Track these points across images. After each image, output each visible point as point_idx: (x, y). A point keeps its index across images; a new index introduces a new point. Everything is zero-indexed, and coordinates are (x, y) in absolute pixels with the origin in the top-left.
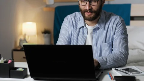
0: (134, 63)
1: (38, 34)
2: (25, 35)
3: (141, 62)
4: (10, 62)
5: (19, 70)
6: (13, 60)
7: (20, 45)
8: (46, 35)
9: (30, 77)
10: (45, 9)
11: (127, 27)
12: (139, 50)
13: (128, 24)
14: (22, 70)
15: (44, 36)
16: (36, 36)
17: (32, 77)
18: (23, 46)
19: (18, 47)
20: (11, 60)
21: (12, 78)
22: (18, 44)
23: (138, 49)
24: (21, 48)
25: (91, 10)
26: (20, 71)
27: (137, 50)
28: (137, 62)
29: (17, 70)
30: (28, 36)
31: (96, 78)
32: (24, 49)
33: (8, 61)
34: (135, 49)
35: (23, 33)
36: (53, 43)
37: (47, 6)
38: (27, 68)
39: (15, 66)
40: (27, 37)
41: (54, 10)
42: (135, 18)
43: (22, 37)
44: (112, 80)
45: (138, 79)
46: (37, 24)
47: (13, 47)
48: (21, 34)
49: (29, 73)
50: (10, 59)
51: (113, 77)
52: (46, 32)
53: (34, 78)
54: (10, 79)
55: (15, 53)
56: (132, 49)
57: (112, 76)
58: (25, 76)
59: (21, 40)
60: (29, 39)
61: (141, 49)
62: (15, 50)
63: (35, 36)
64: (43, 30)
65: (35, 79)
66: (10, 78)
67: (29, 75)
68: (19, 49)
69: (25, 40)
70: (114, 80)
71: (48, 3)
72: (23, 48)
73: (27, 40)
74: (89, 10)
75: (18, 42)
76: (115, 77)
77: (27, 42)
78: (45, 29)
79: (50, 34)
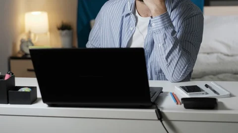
0: (212, 76)
1: (50, 30)
2: (30, 33)
3: (224, 75)
4: (7, 77)
5: (23, 91)
6: (13, 74)
7: (22, 50)
8: (65, 32)
9: (41, 102)
12: (219, 55)
14: (28, 90)
15: (61, 34)
16: (48, 34)
17: (44, 102)
18: (28, 52)
19: (19, 53)
20: (9, 74)
21: (11, 104)
22: (18, 48)
23: (218, 52)
24: (24, 54)
26: (25, 93)
27: (215, 55)
28: (216, 74)
29: (20, 90)
30: (35, 35)
32: (29, 56)
33: (5, 76)
34: (212, 53)
35: (27, 31)
36: (76, 45)
38: (36, 87)
39: (17, 84)
40: (32, 36)
42: (211, 2)
43: (24, 37)
44: (177, 104)
45: (221, 102)
46: (48, 15)
47: (10, 54)
48: (23, 31)
49: (39, 95)
50: (8, 73)
51: (180, 100)
52: (64, 27)
54: (9, 106)
55: (13, 62)
56: (208, 54)
57: (177, 98)
58: (34, 101)
59: (22, 42)
60: (37, 39)
61: (221, 53)
62: (14, 58)
63: (46, 34)
64: (59, 23)
65: (50, 106)
66: (8, 103)
67: (40, 99)
68: (20, 56)
69: (29, 41)
70: (181, 104)
72: (26, 54)
73: (34, 42)
75: (19, 44)
76: (183, 99)
77: (33, 45)
78: (63, 22)
79: (71, 31)
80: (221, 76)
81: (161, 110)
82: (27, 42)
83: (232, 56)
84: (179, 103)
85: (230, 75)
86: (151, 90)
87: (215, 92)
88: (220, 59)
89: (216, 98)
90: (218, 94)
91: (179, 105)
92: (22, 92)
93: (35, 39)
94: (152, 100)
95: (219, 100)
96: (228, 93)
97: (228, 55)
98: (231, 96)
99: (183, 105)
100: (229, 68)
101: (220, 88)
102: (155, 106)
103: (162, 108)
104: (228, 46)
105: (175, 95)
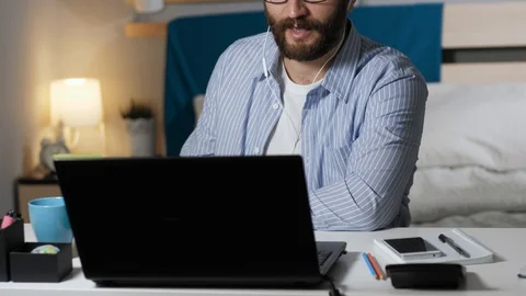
0: (460, 218)
1: (107, 119)
2: (61, 125)
4: (7, 222)
5: (42, 252)
6: (19, 216)
7: (44, 163)
8: (139, 122)
9: (81, 277)
10: (131, 30)
11: (431, 87)
12: (476, 170)
13: (435, 77)
14: (53, 251)
15: (129, 128)
16: (102, 127)
17: (88, 276)
18: (52, 167)
19: (37, 169)
20: (12, 215)
21: (15, 281)
22: (36, 161)
23: (473, 165)
24: (47, 172)
26: (46, 256)
27: (467, 171)
28: (467, 214)
29: (34, 251)
30: (73, 130)
31: (322, 272)
32: (56, 178)
33: (1, 221)
34: (461, 166)
35: (54, 121)
36: (163, 151)
37: (139, 18)
38: (70, 244)
40: (67, 132)
41: (163, 34)
42: (458, 55)
43: (49, 134)
44: (378, 278)
45: (473, 274)
46: (102, 87)
47: (19, 172)
48: (46, 121)
49: (77, 263)
50: (8, 214)
51: (384, 269)
52: (136, 113)
53: (100, 279)
55: (24, 190)
56: (452, 168)
57: (379, 266)
58: (66, 274)
59: (45, 146)
60: (76, 140)
61: (481, 166)
62: (27, 181)
63: (97, 127)
64: (126, 105)
65: (101, 284)
66: (8, 280)
67: (78, 270)
68: (40, 176)
69: (60, 143)
70: (384, 279)
71: (140, 8)
72: (52, 173)
73: (69, 144)
75: (36, 150)
76: (391, 268)
77: (67, 151)
78: (133, 102)
79: (151, 121)
80: (478, 217)
81: (341, 292)
82: (55, 145)
83: (504, 172)
84: (381, 277)
85: (498, 214)
86: (319, 248)
87: (460, 250)
88: (479, 179)
89: (461, 263)
90: (467, 255)
91: (382, 281)
92: (39, 256)
93: (72, 137)
94: (323, 270)
95: (469, 269)
96: (488, 253)
97: (495, 171)
98: (495, 259)
99: (389, 280)
100: (495, 198)
101: (472, 243)
102: (328, 283)
103: (345, 288)
104: (495, 151)
105: (373, 258)
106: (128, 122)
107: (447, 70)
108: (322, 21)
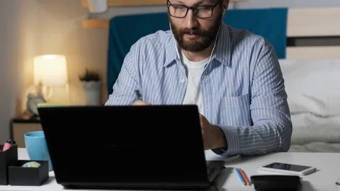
1: (70, 81)
2: (41, 85)
3: (315, 143)
4: (6, 147)
5: (29, 166)
6: (14, 143)
7: (29, 109)
8: (90, 84)
9: (55, 182)
10: (86, 24)
11: (281, 62)
12: (308, 115)
13: (283, 56)
14: (36, 165)
15: (85, 87)
16: (67, 86)
17: (59, 181)
18: (36, 112)
19: (25, 113)
20: (10, 143)
21: (12, 185)
22: (24, 107)
23: (306, 112)
24: (32, 115)
25: (196, 29)
26: (32, 169)
27: (303, 116)
28: (303, 143)
29: (24, 166)
30: (48, 88)
31: (210, 180)
32: (39, 119)
33: (3, 146)
34: (298, 113)
35: (36, 82)
37: (91, 16)
38: (47, 161)
39: (21, 157)
40: (44, 90)
41: (107, 26)
42: (297, 41)
43: (33, 91)
44: (246, 184)
45: (307, 183)
46: (67, 60)
47: (13, 115)
48: (31, 83)
49: (52, 174)
50: (7, 142)
51: (250, 179)
52: (89, 77)
53: (65, 184)
54: (9, 187)
55: (16, 126)
56: (293, 114)
57: (246, 176)
58: (44, 181)
59: (30, 98)
60: (51, 94)
61: (311, 113)
62: (18, 121)
63: (64, 86)
64: (82, 72)
65: (67, 187)
66: (7, 184)
67: (52, 178)
68: (27, 117)
69: (40, 97)
70: (250, 185)
71: (92, 10)
72: (35, 116)
73: (46, 97)
74: (193, 29)
75: (25, 101)
76: (254, 178)
77: (45, 101)
78: (87, 71)
79: (98, 83)
80: (310, 146)
82: (37, 98)
83: (326, 117)
84: (248, 183)
85: (322, 144)
86: (208, 166)
88: (310, 121)
89: (300, 176)
91: (248, 186)
92: (27, 168)
93: (48, 94)
95: (304, 178)
97: (320, 116)
99: (253, 186)
100: (321, 133)
102: (214, 187)
103: (225, 190)
104: (320, 103)
105: (243, 171)
106: (84, 83)
107: (290, 51)
108: (207, 29)
